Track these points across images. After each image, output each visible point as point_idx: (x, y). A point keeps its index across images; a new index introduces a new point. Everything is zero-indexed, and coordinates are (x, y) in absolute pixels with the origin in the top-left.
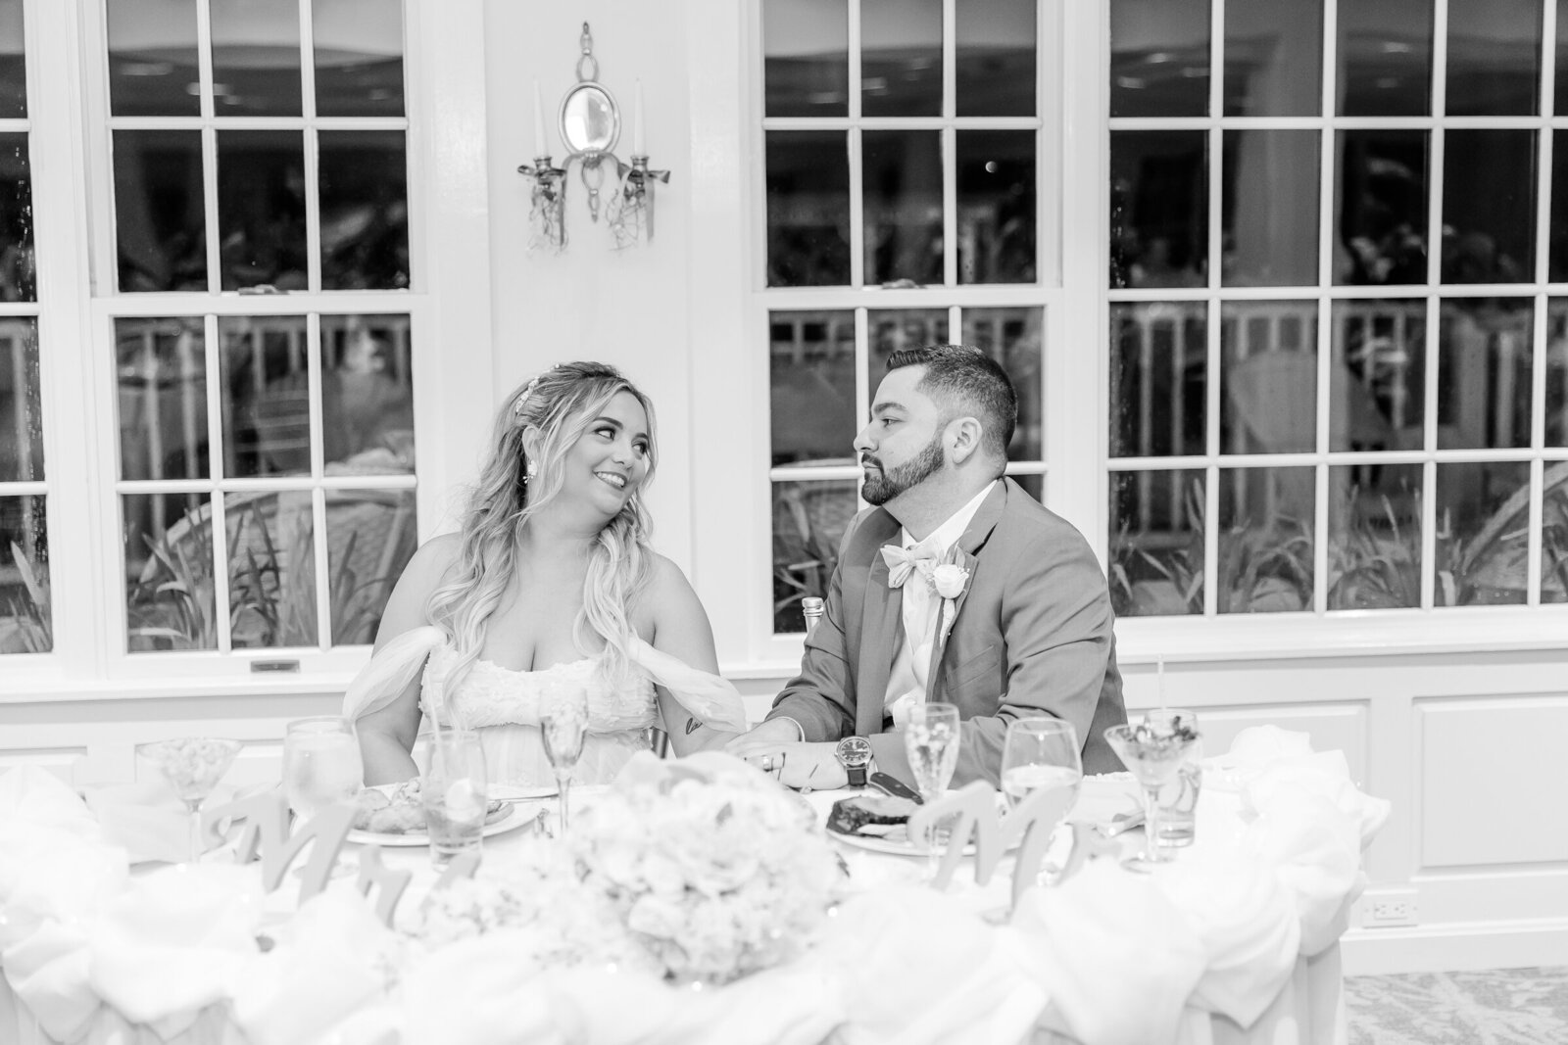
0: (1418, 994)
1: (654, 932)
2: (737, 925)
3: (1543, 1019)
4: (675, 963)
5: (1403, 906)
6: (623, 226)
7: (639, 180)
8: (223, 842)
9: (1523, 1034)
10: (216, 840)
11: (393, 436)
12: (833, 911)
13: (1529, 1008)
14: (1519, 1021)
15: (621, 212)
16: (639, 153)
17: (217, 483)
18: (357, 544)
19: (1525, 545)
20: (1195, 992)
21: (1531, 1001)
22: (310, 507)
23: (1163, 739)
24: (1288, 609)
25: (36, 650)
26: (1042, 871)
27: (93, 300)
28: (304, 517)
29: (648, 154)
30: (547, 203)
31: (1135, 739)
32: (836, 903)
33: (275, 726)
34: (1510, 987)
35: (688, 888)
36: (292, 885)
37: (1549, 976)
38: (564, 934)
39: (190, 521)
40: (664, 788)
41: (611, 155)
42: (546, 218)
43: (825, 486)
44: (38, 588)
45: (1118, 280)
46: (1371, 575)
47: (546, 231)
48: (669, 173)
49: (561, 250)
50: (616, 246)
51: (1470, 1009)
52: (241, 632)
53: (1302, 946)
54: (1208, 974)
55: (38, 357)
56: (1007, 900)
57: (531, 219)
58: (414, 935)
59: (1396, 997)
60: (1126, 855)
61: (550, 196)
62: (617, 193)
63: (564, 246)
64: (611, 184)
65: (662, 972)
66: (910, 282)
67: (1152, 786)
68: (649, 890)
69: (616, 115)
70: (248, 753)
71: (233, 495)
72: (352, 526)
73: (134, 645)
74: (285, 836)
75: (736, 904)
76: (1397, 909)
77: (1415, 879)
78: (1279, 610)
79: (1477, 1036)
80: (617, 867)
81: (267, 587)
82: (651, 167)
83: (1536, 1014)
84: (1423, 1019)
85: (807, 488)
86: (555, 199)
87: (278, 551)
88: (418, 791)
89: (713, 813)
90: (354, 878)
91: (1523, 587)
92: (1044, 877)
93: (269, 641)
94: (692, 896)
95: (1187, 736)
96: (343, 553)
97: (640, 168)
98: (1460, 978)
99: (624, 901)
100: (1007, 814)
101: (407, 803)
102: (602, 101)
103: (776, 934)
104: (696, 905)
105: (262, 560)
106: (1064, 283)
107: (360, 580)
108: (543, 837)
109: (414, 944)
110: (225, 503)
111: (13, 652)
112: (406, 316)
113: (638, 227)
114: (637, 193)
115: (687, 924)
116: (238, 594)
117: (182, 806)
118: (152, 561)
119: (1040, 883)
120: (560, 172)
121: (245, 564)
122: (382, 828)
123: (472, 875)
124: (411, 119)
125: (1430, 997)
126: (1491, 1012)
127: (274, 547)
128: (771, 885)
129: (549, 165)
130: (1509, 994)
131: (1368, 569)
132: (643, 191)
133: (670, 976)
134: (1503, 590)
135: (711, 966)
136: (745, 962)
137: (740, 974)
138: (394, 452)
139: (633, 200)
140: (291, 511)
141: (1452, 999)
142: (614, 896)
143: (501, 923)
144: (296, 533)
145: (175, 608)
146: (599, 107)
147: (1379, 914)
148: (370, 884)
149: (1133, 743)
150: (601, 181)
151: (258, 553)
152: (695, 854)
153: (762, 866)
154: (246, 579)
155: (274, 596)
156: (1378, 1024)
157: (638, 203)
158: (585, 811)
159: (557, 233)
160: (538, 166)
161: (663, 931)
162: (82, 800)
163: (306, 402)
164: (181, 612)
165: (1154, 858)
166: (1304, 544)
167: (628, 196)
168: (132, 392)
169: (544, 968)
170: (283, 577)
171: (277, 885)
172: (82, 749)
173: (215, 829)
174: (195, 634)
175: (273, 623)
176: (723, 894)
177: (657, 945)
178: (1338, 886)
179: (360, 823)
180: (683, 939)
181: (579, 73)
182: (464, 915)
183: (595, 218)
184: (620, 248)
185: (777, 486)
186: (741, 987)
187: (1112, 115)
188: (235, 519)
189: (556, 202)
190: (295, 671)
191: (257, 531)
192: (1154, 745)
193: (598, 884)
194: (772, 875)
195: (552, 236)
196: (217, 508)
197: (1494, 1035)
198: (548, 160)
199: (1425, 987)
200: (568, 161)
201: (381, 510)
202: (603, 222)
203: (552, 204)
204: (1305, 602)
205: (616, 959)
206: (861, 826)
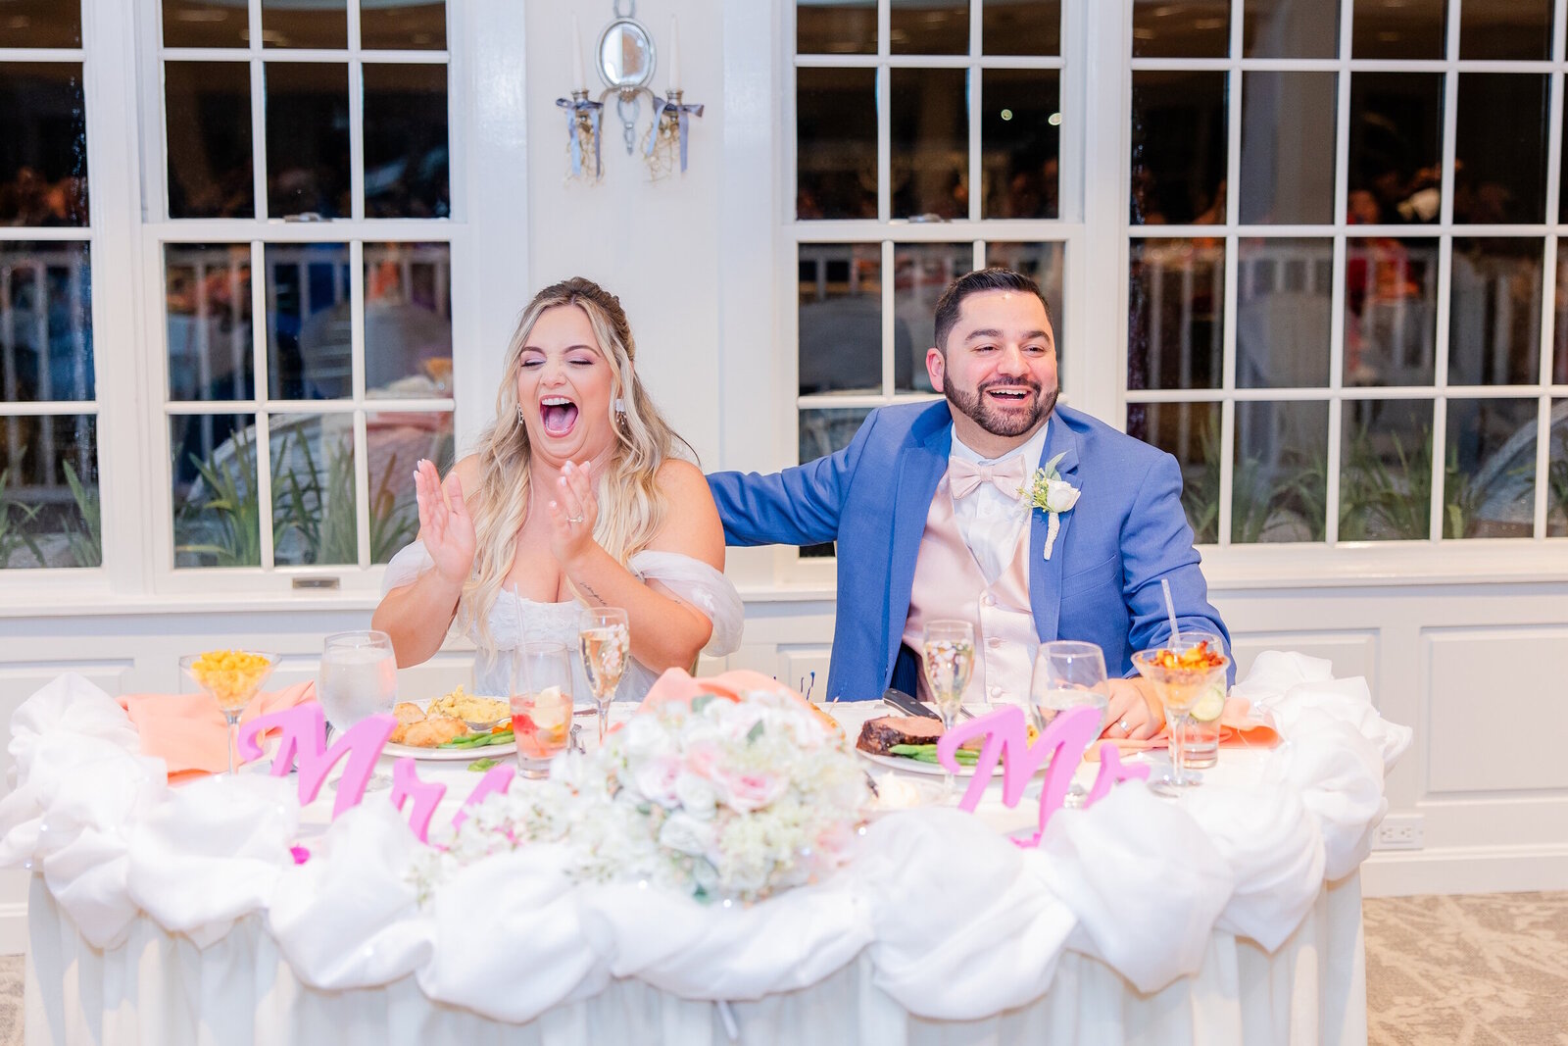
0: (1423, 916)
1: (684, 848)
2: (768, 843)
3: (1545, 943)
4: (707, 880)
5: (1409, 830)
6: (658, 158)
7: (673, 113)
8: (260, 754)
9: (1526, 956)
10: (253, 752)
11: (432, 364)
12: (862, 830)
13: (1532, 931)
14: (1523, 944)
15: (656, 145)
16: (674, 87)
17: (262, 405)
18: (397, 465)
19: (1532, 480)
20: (1222, 916)
21: (1533, 924)
22: (351, 430)
23: (1190, 664)
24: (1299, 539)
25: (87, 565)
26: (1068, 794)
27: (145, 225)
28: (346, 440)
29: (682, 89)
30: (583, 135)
31: (1163, 663)
32: (865, 822)
33: (312, 641)
34: (1513, 911)
35: (718, 806)
36: (327, 797)
37: (1552, 900)
38: (595, 851)
39: (236, 442)
40: (695, 707)
41: (646, 88)
42: (583, 150)
43: (850, 415)
44: (88, 506)
45: (1139, 217)
46: (1380, 507)
47: (583, 162)
48: (703, 107)
49: (597, 181)
50: (651, 178)
51: (1475, 932)
52: (284, 551)
53: (1326, 872)
54: (1235, 898)
55: (90, 280)
56: (1035, 821)
57: (568, 151)
58: (447, 849)
59: (1401, 919)
60: (1152, 778)
61: (587, 129)
62: (652, 127)
63: (600, 177)
64: (645, 117)
65: (693, 888)
66: (936, 216)
67: (1178, 710)
68: (681, 807)
69: (652, 50)
70: (287, 667)
71: (278, 417)
72: (391, 450)
73: (181, 561)
74: (321, 749)
75: (770, 822)
76: (1403, 833)
77: (1420, 804)
78: (1289, 540)
79: (1482, 958)
80: (649, 784)
81: (308, 507)
82: (685, 101)
83: (1538, 937)
84: (1428, 941)
85: (831, 417)
86: (592, 131)
87: (320, 472)
88: (453, 706)
89: (744, 731)
90: (388, 791)
91: (1530, 521)
92: (1070, 798)
93: (310, 559)
94: (723, 814)
95: (1214, 661)
96: (382, 475)
97: (675, 102)
98: (1464, 901)
99: (656, 817)
100: (1034, 735)
101: (442, 717)
102: (638, 36)
103: (807, 852)
104: (727, 822)
105: (304, 480)
106: (1087, 219)
107: (398, 502)
108: (576, 753)
109: (446, 859)
110: (270, 425)
111: (65, 566)
112: (446, 245)
113: (672, 159)
114: (672, 126)
115: (719, 841)
116: (281, 513)
117: (223, 718)
118: (199, 481)
119: (1066, 805)
120: (597, 105)
121: (288, 483)
122: (417, 741)
123: (505, 790)
124: (453, 53)
125: (1435, 919)
126: (1495, 935)
127: (317, 468)
128: (802, 803)
129: (586, 98)
130: (1512, 917)
131: (1376, 502)
132: (678, 124)
133: (700, 893)
134: (1509, 525)
135: (743, 884)
136: (775, 879)
137: (770, 892)
138: (432, 379)
139: (668, 133)
140: (333, 433)
141: (1457, 922)
142: (646, 813)
143: (533, 837)
144: (337, 455)
145: (220, 526)
146: (635, 42)
147: (1385, 838)
148: (404, 797)
149: (1160, 668)
150: (637, 114)
151: (301, 473)
152: (726, 772)
153: (793, 784)
154: (289, 499)
155: (316, 515)
156: (1385, 945)
157: (672, 136)
158: (618, 727)
159: (594, 164)
160: (575, 99)
161: (694, 848)
162: (124, 711)
163: (349, 332)
164: (227, 531)
165: (1179, 782)
166: (1316, 476)
167: (662, 130)
168: (183, 321)
169: (576, 883)
170: (325, 497)
171: (313, 797)
172: (130, 661)
173: (252, 740)
174: (239, 552)
175: (315, 541)
176: (754, 811)
177: (686, 861)
178: (1363, 812)
179: (395, 735)
180: (713, 856)
181: (616, 10)
182: (496, 829)
183: (630, 150)
184: (654, 180)
185: (804, 414)
186: (769, 905)
187: (1134, 55)
188: (279, 441)
189: (593, 134)
190: (335, 588)
191: (299, 452)
192: (1181, 670)
193: (629, 799)
194: (803, 793)
195: (588, 167)
196: (261, 430)
197: (1498, 957)
198: (585, 93)
199: (1430, 910)
200: (605, 95)
201: (419, 434)
202: (638, 155)
203: (589, 136)
204: (1317, 534)
205: (648, 876)
206: (891, 746)
